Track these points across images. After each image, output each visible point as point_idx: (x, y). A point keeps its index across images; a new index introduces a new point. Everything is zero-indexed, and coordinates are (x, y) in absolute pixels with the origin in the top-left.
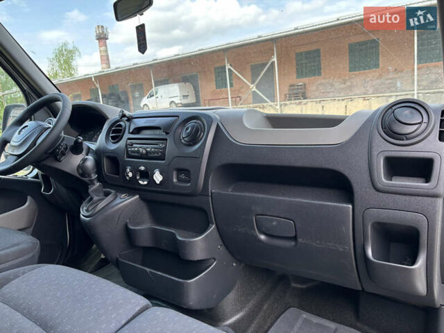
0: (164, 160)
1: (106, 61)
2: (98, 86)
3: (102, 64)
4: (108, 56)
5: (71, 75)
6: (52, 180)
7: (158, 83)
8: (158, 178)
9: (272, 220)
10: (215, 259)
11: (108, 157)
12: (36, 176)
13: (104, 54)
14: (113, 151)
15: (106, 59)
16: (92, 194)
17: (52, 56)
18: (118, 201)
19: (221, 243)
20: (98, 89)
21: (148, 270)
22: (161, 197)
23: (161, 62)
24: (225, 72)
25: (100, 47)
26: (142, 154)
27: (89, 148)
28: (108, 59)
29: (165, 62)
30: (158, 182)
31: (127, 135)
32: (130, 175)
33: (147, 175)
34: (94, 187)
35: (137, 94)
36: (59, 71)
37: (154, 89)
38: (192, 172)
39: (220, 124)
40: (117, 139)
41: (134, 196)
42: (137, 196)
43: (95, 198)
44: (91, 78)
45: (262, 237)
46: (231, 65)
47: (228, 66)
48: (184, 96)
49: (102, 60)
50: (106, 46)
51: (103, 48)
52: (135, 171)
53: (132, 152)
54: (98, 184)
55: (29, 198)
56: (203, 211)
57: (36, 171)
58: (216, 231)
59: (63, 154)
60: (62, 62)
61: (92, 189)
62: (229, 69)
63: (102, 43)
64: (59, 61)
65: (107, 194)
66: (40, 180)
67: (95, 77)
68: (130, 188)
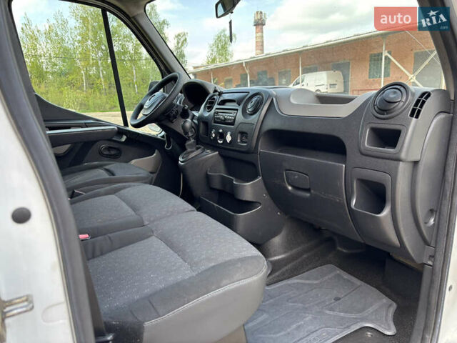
0: (233, 125)
1: (260, 48)
2: (247, 71)
3: (256, 50)
4: (263, 42)
5: (227, 60)
6: (172, 140)
7: (306, 71)
8: (229, 138)
9: (295, 175)
10: (260, 204)
11: (203, 122)
12: (163, 137)
13: (259, 40)
14: (207, 118)
15: (260, 45)
16: (187, 147)
17: (213, 42)
18: (205, 153)
19: (266, 192)
20: (246, 75)
21: (215, 205)
22: (232, 154)
23: (310, 49)
24: (381, 59)
25: (257, 33)
26: (222, 120)
27: (194, 116)
28: (262, 45)
29: (315, 48)
30: (228, 142)
31: (216, 106)
32: (214, 135)
33: (223, 136)
34: (190, 142)
35: (284, 81)
36: (217, 56)
37: (300, 77)
38: (249, 135)
39: (274, 99)
40: (210, 108)
41: (215, 151)
42: (217, 153)
43: (189, 150)
44: (242, 63)
45: (290, 188)
46: (390, 53)
47: (385, 53)
48: (331, 85)
49: (257, 46)
50: (262, 32)
51: (259, 34)
52: (217, 133)
53: (218, 118)
54: (192, 141)
55: (156, 151)
56: (254, 165)
57: (163, 133)
58: (262, 181)
59: (175, 117)
60: (220, 47)
61: (188, 143)
62: (386, 57)
63: (259, 29)
64: (218, 47)
65: (198, 149)
66: (165, 139)
67: (246, 62)
68: (212, 145)
